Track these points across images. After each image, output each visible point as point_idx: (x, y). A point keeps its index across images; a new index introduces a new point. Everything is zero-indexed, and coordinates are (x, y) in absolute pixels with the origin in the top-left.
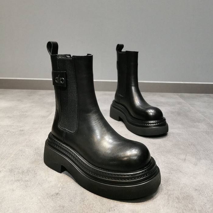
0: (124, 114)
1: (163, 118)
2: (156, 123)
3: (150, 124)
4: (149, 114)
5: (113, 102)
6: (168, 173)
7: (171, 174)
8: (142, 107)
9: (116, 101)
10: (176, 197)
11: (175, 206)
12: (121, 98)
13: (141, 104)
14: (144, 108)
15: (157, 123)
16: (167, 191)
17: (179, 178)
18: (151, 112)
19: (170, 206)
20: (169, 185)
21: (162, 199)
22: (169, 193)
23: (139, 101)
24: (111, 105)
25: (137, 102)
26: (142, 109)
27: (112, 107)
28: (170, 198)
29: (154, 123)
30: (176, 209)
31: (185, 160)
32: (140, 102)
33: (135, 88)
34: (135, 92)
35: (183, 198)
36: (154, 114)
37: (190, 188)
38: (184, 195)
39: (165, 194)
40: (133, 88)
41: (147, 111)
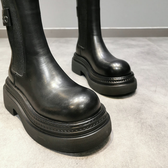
0: (86, 68)
1: (131, 73)
2: (122, 80)
3: (115, 81)
4: (114, 68)
5: (75, 55)
6: (140, 103)
7: (143, 104)
8: (106, 60)
9: (77, 53)
10: (149, 125)
11: (149, 134)
12: (82, 49)
13: (104, 56)
14: (108, 61)
15: (124, 80)
16: (140, 119)
17: (151, 108)
18: (116, 66)
19: (144, 133)
20: (142, 114)
21: (136, 127)
22: (142, 121)
23: (103, 53)
24: (73, 58)
25: (100, 55)
26: (106, 63)
27: (74, 61)
28: (143, 126)
29: (120, 80)
30: (150, 136)
31: (155, 91)
32: (103, 55)
33: (98, 37)
34: (97, 42)
35: (156, 126)
36: (119, 68)
37: (162, 117)
38: (157, 123)
39: (138, 122)
40: (95, 38)
41: (112, 65)
